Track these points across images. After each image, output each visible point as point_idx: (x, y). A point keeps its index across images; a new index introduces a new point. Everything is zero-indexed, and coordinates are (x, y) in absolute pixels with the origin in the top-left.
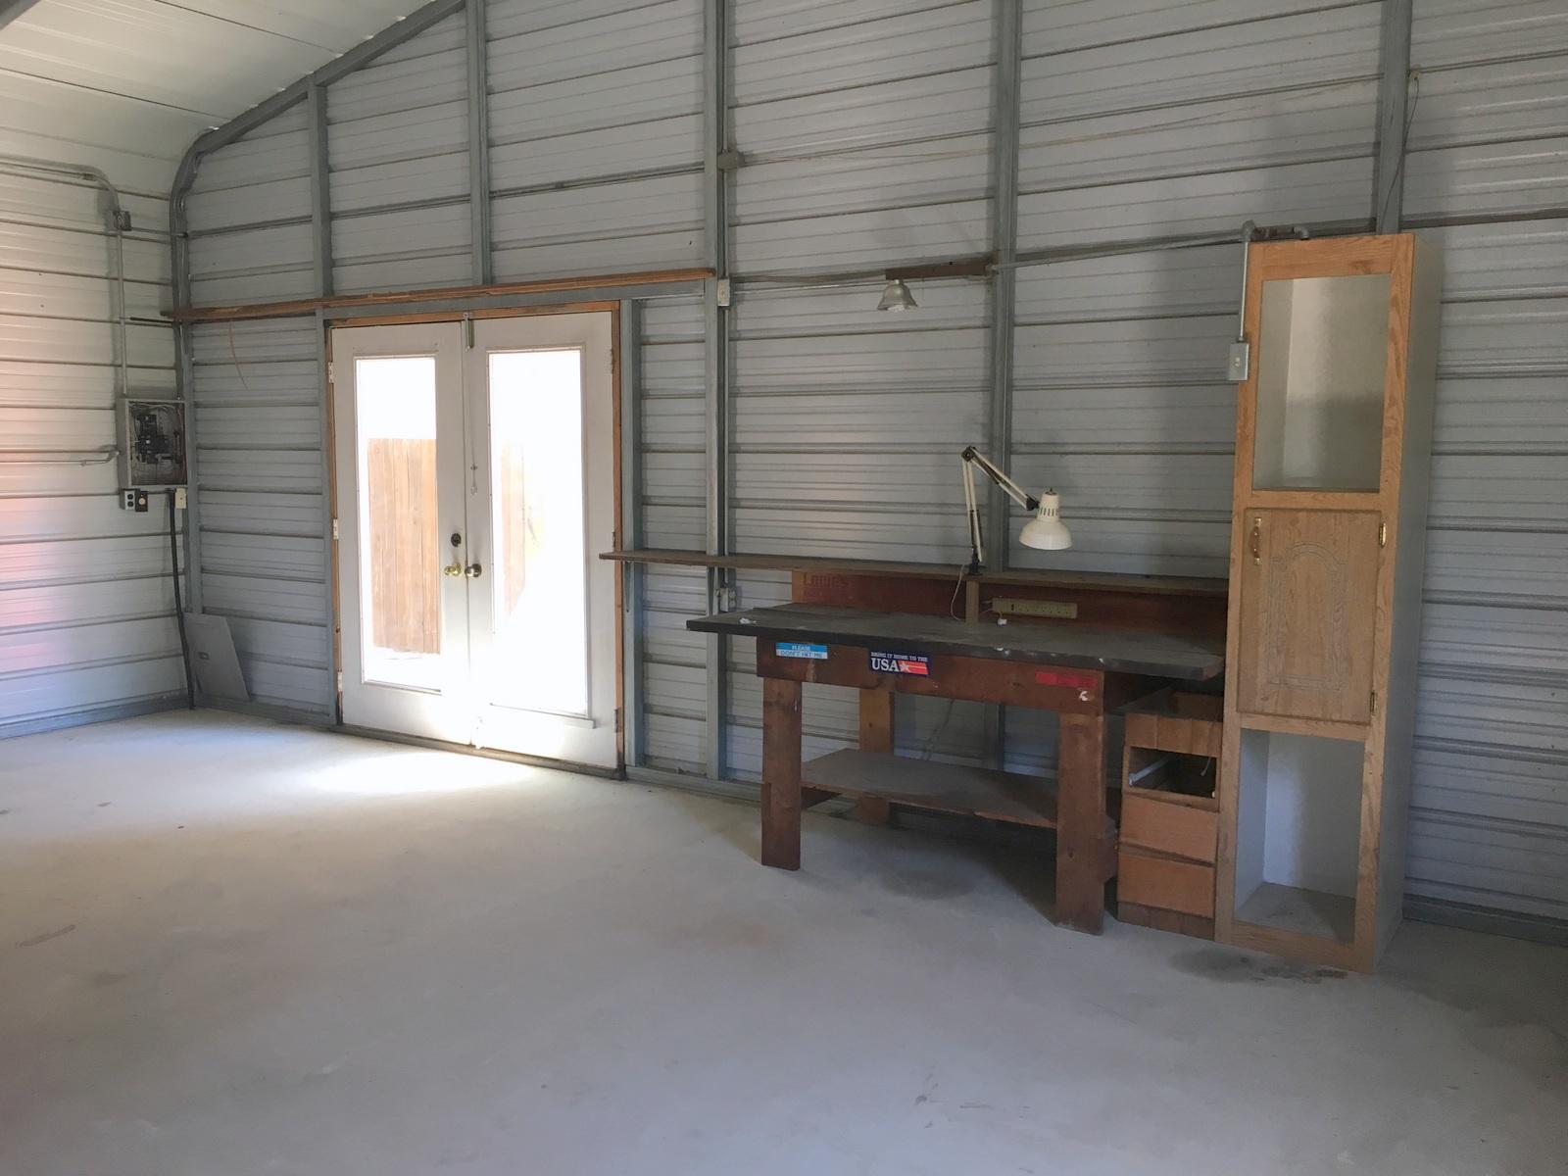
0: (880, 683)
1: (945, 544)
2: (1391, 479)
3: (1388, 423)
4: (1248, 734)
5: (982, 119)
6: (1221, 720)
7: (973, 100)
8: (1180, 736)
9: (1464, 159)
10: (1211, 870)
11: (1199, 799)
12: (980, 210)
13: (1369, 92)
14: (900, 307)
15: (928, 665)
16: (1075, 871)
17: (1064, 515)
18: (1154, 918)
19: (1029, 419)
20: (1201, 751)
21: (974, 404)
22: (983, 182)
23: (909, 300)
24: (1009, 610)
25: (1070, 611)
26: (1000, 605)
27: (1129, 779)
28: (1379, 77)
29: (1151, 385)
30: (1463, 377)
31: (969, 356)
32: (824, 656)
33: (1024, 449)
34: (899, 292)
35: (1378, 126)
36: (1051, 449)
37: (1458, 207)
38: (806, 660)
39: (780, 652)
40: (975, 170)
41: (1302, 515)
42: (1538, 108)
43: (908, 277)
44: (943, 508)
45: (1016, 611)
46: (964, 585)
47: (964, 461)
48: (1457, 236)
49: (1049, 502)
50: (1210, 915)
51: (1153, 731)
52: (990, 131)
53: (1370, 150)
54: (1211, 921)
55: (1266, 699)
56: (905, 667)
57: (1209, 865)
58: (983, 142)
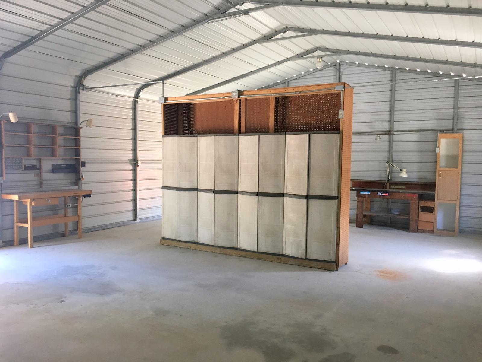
0: (380, 197)
1: (380, 177)
2: (460, 166)
3: (459, 159)
4: (439, 203)
5: (388, 109)
6: (435, 201)
7: (387, 106)
8: (428, 204)
9: (466, 121)
10: (433, 223)
11: (431, 213)
12: (387, 124)
13: (452, 110)
14: (379, 140)
15: (388, 194)
16: (412, 225)
17: (407, 172)
18: (424, 231)
19: (395, 157)
20: (432, 206)
21: (386, 154)
22: (388, 119)
23: (380, 138)
24: (394, 187)
25: (405, 187)
26: (392, 187)
27: (420, 211)
28: (454, 108)
29: (418, 152)
30: (466, 152)
31: (386, 146)
32: (369, 193)
33: (395, 162)
34: (379, 137)
35: (454, 115)
36: (400, 162)
37: (465, 128)
38: (366, 194)
39: (361, 193)
40: (386, 117)
41: (447, 171)
42: (477, 114)
43: (380, 135)
44: (379, 171)
45: (395, 187)
46: (387, 183)
47: (387, 164)
48: (465, 132)
49: (405, 170)
50: (433, 230)
51: (424, 204)
52: (389, 111)
53: (452, 119)
54: (433, 231)
55: (442, 198)
56: (384, 195)
57: (433, 222)
58: (388, 113)
